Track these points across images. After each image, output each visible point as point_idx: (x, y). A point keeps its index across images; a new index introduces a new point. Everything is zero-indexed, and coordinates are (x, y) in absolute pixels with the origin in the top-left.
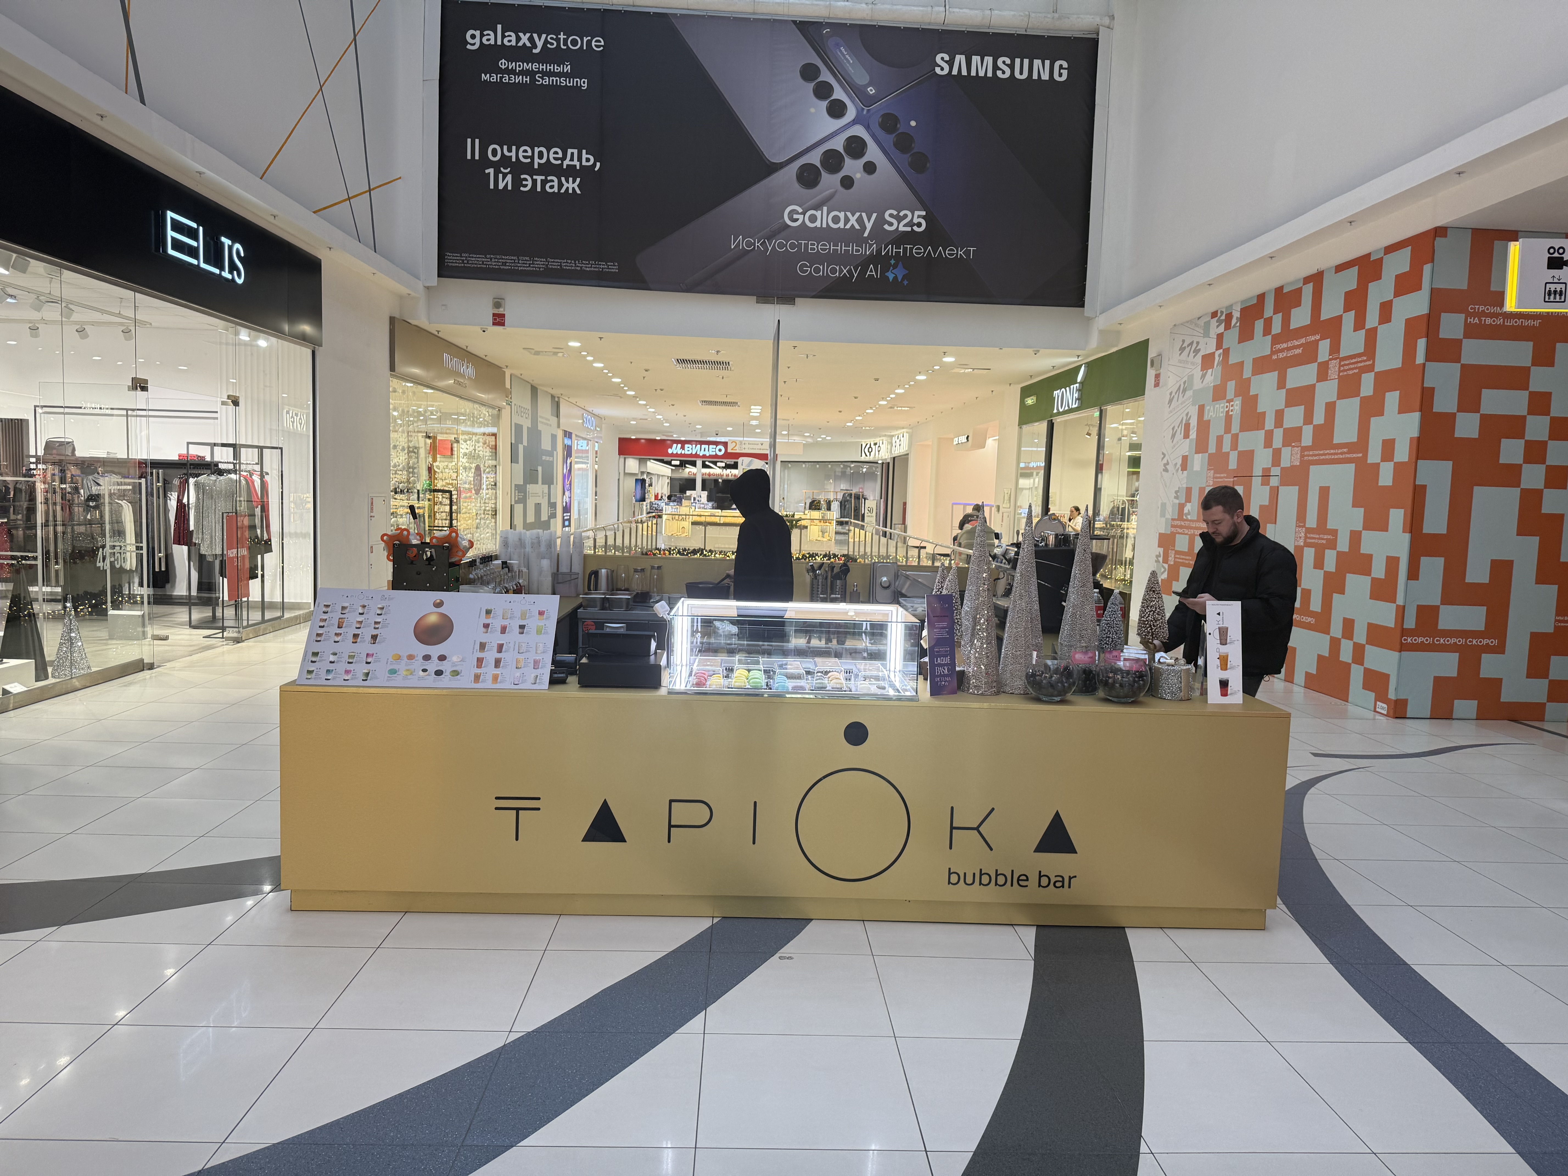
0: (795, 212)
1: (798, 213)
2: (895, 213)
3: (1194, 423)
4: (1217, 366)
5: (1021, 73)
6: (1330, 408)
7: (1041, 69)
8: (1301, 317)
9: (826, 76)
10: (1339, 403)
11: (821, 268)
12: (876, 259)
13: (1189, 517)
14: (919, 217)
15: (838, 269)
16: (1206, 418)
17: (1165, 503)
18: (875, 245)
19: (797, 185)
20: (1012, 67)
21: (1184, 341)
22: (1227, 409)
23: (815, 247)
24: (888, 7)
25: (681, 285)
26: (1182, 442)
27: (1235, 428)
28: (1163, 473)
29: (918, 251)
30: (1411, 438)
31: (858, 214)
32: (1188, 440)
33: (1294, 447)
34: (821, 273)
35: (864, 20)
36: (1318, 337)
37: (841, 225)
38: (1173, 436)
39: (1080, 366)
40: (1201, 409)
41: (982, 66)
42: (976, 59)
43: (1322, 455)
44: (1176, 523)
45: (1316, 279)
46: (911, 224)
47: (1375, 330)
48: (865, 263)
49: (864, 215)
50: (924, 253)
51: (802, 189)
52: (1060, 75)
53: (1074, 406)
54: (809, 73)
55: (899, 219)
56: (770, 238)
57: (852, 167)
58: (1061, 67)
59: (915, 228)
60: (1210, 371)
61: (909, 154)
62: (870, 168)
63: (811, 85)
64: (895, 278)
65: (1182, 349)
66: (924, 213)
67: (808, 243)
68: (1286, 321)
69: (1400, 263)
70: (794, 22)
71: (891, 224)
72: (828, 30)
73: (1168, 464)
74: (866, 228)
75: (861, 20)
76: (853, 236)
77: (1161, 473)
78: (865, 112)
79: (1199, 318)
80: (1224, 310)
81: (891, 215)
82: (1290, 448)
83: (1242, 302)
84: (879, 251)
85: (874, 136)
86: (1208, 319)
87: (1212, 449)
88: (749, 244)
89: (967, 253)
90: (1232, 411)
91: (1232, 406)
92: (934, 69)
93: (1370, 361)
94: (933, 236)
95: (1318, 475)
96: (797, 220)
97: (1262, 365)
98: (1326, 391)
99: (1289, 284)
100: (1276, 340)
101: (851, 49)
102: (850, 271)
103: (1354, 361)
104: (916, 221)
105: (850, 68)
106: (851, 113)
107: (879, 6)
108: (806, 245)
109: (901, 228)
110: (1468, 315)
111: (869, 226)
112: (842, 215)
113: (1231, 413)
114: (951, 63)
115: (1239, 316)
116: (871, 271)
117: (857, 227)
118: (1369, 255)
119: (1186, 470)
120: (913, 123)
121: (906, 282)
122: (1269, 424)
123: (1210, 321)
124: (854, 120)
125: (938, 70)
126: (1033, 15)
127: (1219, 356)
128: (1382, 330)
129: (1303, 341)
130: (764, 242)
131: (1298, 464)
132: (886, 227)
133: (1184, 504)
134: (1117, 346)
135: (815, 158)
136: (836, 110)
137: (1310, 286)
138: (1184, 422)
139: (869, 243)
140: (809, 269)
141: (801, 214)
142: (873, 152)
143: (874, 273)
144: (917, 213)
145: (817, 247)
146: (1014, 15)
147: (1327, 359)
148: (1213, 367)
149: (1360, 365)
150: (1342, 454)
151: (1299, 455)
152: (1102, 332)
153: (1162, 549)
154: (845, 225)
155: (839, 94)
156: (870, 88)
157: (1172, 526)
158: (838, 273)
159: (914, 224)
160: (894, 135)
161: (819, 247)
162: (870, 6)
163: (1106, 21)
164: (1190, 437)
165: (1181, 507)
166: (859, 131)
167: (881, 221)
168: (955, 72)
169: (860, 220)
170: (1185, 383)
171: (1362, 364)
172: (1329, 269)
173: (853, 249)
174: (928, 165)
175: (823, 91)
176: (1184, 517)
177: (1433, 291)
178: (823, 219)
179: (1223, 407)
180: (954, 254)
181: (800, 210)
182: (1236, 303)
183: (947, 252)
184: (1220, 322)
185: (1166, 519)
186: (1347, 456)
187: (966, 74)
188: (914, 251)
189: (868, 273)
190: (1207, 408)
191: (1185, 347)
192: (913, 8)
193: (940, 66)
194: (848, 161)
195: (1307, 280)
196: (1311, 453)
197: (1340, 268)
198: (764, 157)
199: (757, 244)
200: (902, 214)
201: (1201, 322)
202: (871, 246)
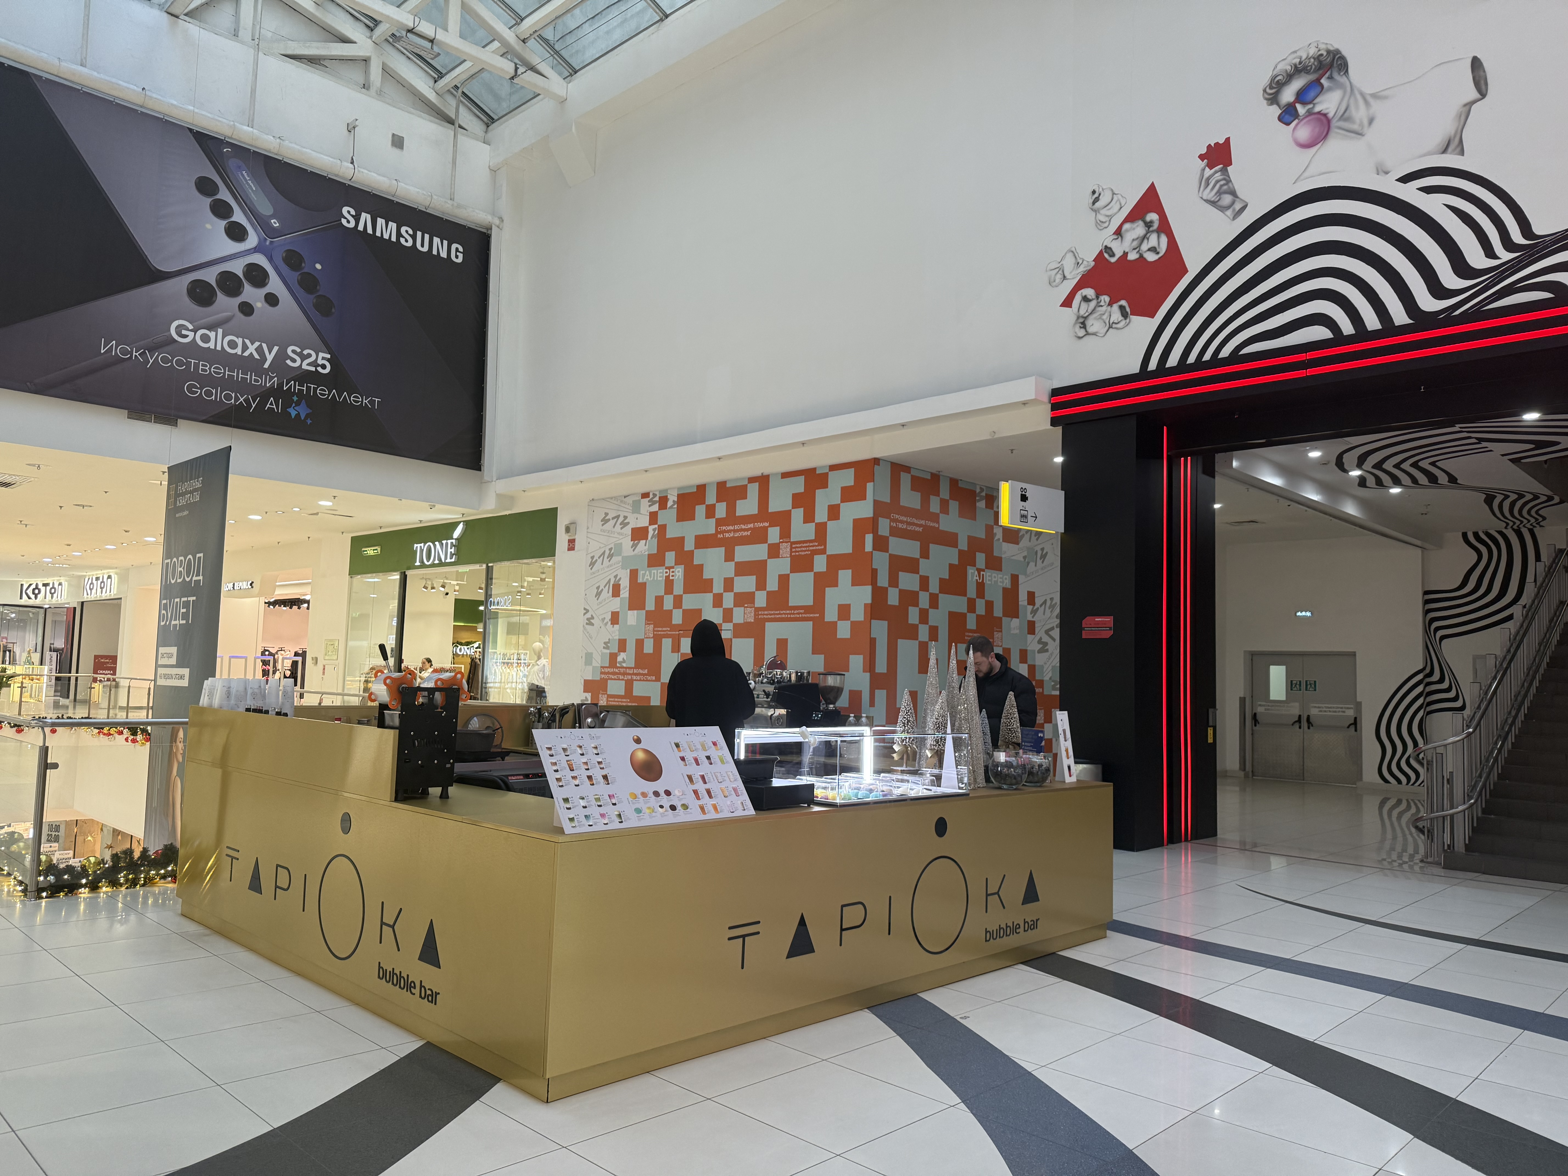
0: (184, 327)
1: (188, 329)
2: (298, 350)
3: (625, 583)
4: (651, 538)
5: (422, 246)
6: (784, 580)
7: (440, 247)
8: (747, 507)
9: (224, 194)
10: (793, 577)
11: (214, 392)
12: (277, 392)
13: (624, 665)
14: (323, 358)
15: (233, 395)
16: (640, 580)
17: (592, 654)
18: (276, 378)
19: (186, 299)
20: (414, 237)
21: (607, 514)
22: (667, 574)
23: (206, 368)
24: (298, 147)
25: (28, 384)
26: (609, 600)
27: (678, 589)
28: (588, 627)
29: (322, 392)
30: (865, 605)
31: (257, 344)
32: (618, 599)
33: (747, 607)
34: (214, 397)
35: (269, 151)
36: (766, 524)
37: (239, 351)
38: (598, 594)
39: (458, 523)
40: (634, 574)
41: (387, 230)
42: (380, 222)
43: (777, 614)
44: (606, 670)
45: (763, 481)
46: (315, 364)
47: (824, 525)
48: (265, 395)
49: (264, 346)
50: (329, 395)
51: (194, 305)
52: (457, 257)
53: (448, 560)
54: (205, 186)
55: (303, 357)
56: (152, 350)
57: (251, 294)
58: (457, 250)
59: (319, 369)
60: (643, 542)
61: (314, 296)
62: (272, 300)
63: (209, 200)
64: (298, 415)
65: (605, 521)
66: (329, 356)
67: (199, 362)
68: (731, 509)
69: (847, 478)
70: (191, 130)
71: (294, 361)
72: (230, 150)
73: (592, 618)
74: (267, 360)
75: (265, 150)
76: (253, 365)
77: (584, 626)
78: (268, 243)
79: (625, 497)
80: (657, 493)
81: (294, 351)
82: (743, 608)
83: (679, 489)
84: (280, 385)
85: (276, 269)
86: (637, 499)
87: (650, 605)
88: (124, 352)
89: (372, 402)
90: (673, 576)
91: (673, 572)
92: (341, 220)
93: (821, 546)
94: (336, 380)
95: (773, 631)
96: (186, 336)
97: (703, 542)
98: (778, 567)
99: (731, 480)
100: (719, 522)
101: (254, 177)
102: (246, 400)
103: (805, 545)
104: (320, 362)
105: (252, 195)
106: (252, 240)
107: (286, 143)
108: (196, 366)
109: (305, 367)
110: (892, 520)
111: (270, 358)
112: (239, 341)
113: (671, 578)
114: (357, 218)
115: (676, 500)
116: (271, 404)
117: (257, 356)
118: (815, 469)
119: (618, 624)
120: (318, 266)
121: (309, 421)
122: (718, 588)
123: (640, 501)
124: (255, 248)
125: (344, 221)
126: (435, 197)
127: (654, 530)
128: (831, 525)
129: (751, 526)
130: (144, 353)
131: (752, 621)
132: (288, 362)
133: (616, 654)
134: (511, 510)
135: (210, 276)
136: (236, 233)
137: (756, 486)
138: (612, 583)
139: (269, 375)
140: (199, 391)
141: (191, 331)
142: (275, 284)
143: (274, 407)
144: (321, 355)
145: (210, 369)
146: (418, 192)
147: (778, 542)
148: (646, 539)
149: (811, 548)
150: (798, 614)
151: (753, 614)
152: (499, 496)
153: (590, 694)
154: (243, 352)
155: (238, 216)
156: (274, 220)
157: (602, 673)
158: (233, 400)
159: (319, 365)
160: (299, 273)
161: (212, 370)
162: (278, 140)
163: (497, 222)
164: (621, 596)
165: (613, 657)
166: (260, 259)
167: (282, 356)
168: (361, 228)
169: (259, 350)
170: (610, 549)
171: (814, 548)
172: (776, 474)
173: (249, 377)
174: (333, 310)
175: (221, 210)
176: (618, 665)
177: (876, 502)
178: (217, 340)
179: (663, 573)
180: (359, 402)
181: (191, 327)
182: (674, 488)
183: (352, 398)
184: (652, 503)
185: (594, 667)
186: (804, 615)
187: (371, 233)
188: (318, 391)
189: (268, 406)
190: (641, 573)
191: (609, 520)
192: (322, 156)
193: (346, 218)
194: (248, 288)
195: (752, 480)
196: (766, 613)
197: (785, 475)
198: (148, 262)
199: (134, 354)
200: (305, 352)
201: (630, 500)
202: (271, 378)
